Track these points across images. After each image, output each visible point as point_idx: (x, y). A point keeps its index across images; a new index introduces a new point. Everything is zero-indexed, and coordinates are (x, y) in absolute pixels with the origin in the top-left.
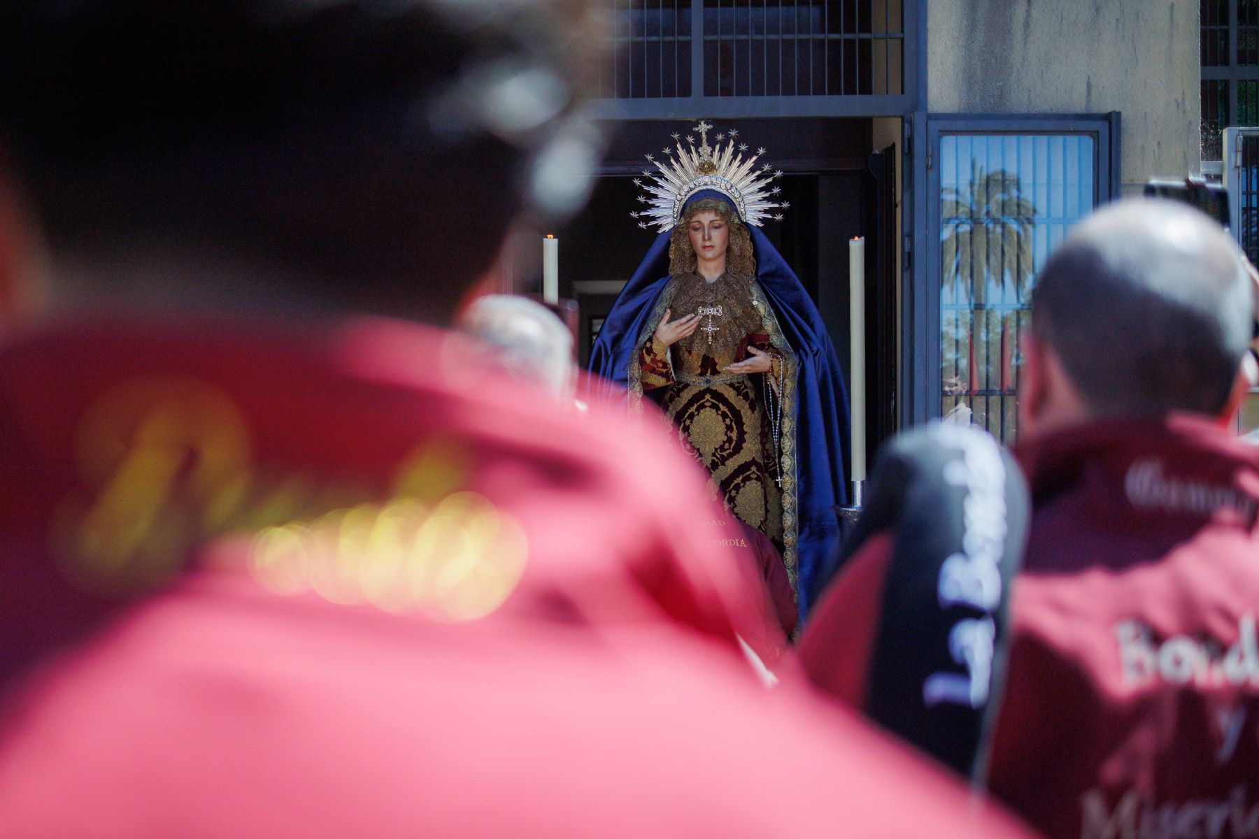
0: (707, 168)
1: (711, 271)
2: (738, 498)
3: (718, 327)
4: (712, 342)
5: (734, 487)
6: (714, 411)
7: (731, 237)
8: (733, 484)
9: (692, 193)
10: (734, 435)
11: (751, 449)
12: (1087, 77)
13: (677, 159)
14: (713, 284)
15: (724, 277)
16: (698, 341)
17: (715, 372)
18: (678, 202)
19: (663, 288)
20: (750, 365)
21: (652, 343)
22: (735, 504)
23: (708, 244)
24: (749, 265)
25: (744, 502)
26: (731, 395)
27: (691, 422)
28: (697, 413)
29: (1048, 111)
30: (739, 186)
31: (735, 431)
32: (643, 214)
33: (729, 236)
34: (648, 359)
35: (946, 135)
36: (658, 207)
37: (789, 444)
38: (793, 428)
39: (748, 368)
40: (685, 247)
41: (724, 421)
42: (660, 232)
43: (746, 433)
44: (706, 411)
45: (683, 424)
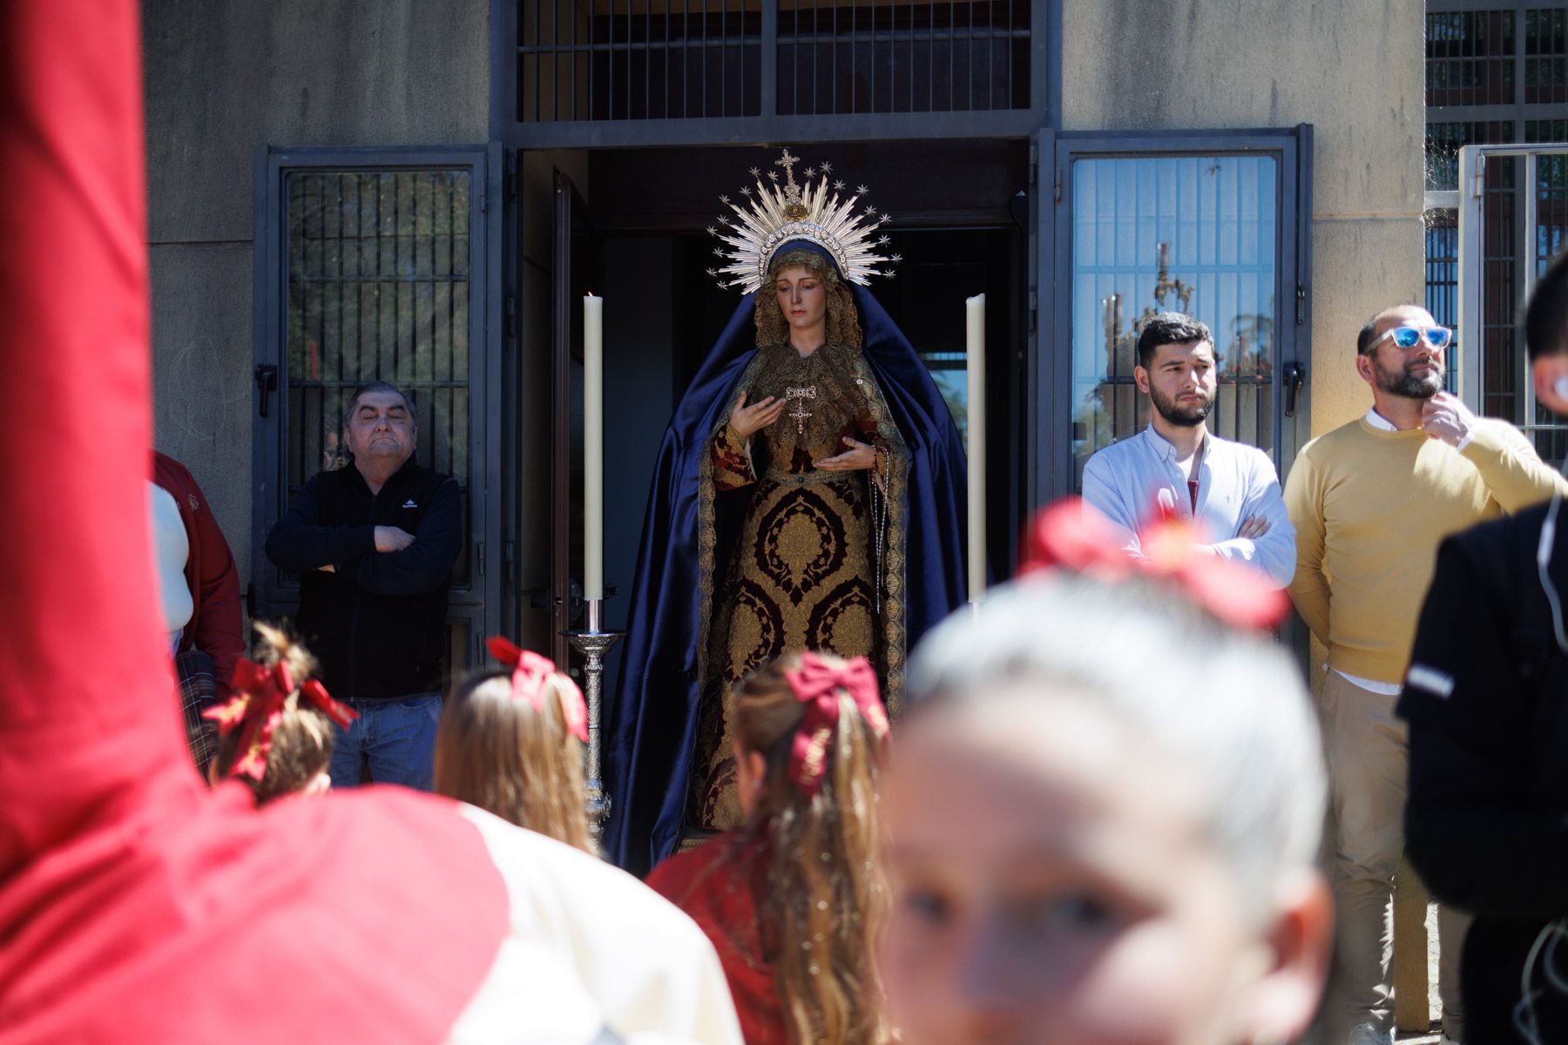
0: (796, 213)
1: (806, 342)
2: (834, 627)
3: (811, 412)
4: (803, 431)
5: (830, 612)
6: (807, 517)
7: (829, 300)
8: (829, 610)
9: (780, 244)
10: (832, 548)
11: (852, 566)
12: (1271, 82)
13: (759, 201)
14: (806, 359)
15: (821, 350)
16: (786, 430)
17: (810, 469)
18: (763, 256)
19: (747, 364)
20: (847, 461)
21: (725, 432)
22: (831, 634)
23: (797, 308)
24: (854, 336)
25: (842, 632)
26: (829, 497)
27: (780, 531)
28: (786, 519)
29: (1220, 127)
30: (837, 235)
31: (834, 542)
32: (722, 271)
33: (827, 298)
34: (721, 453)
35: (1081, 158)
36: (740, 262)
37: (896, 560)
38: (903, 540)
39: (845, 464)
40: (773, 312)
41: (819, 530)
42: (744, 293)
43: (847, 545)
44: (797, 518)
45: (769, 534)
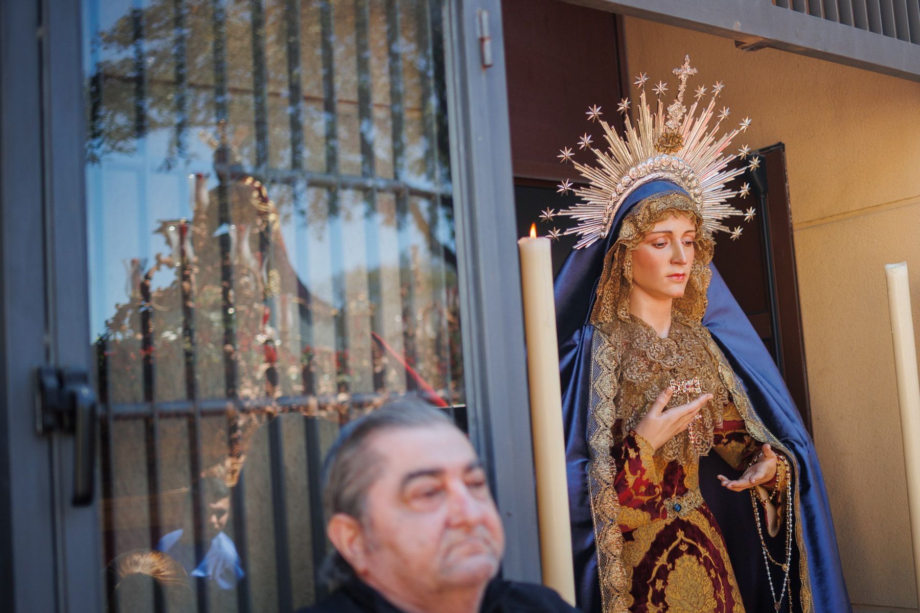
0: (670, 142)
1: (661, 317)
4: (692, 439)
6: (694, 558)
9: (639, 182)
14: (669, 339)
17: (684, 490)
18: (614, 196)
23: (680, 270)
27: (665, 584)
28: (670, 566)
31: (722, 587)
32: (561, 213)
41: (709, 574)
42: (577, 247)
43: (731, 587)
44: (683, 561)
45: (651, 590)
